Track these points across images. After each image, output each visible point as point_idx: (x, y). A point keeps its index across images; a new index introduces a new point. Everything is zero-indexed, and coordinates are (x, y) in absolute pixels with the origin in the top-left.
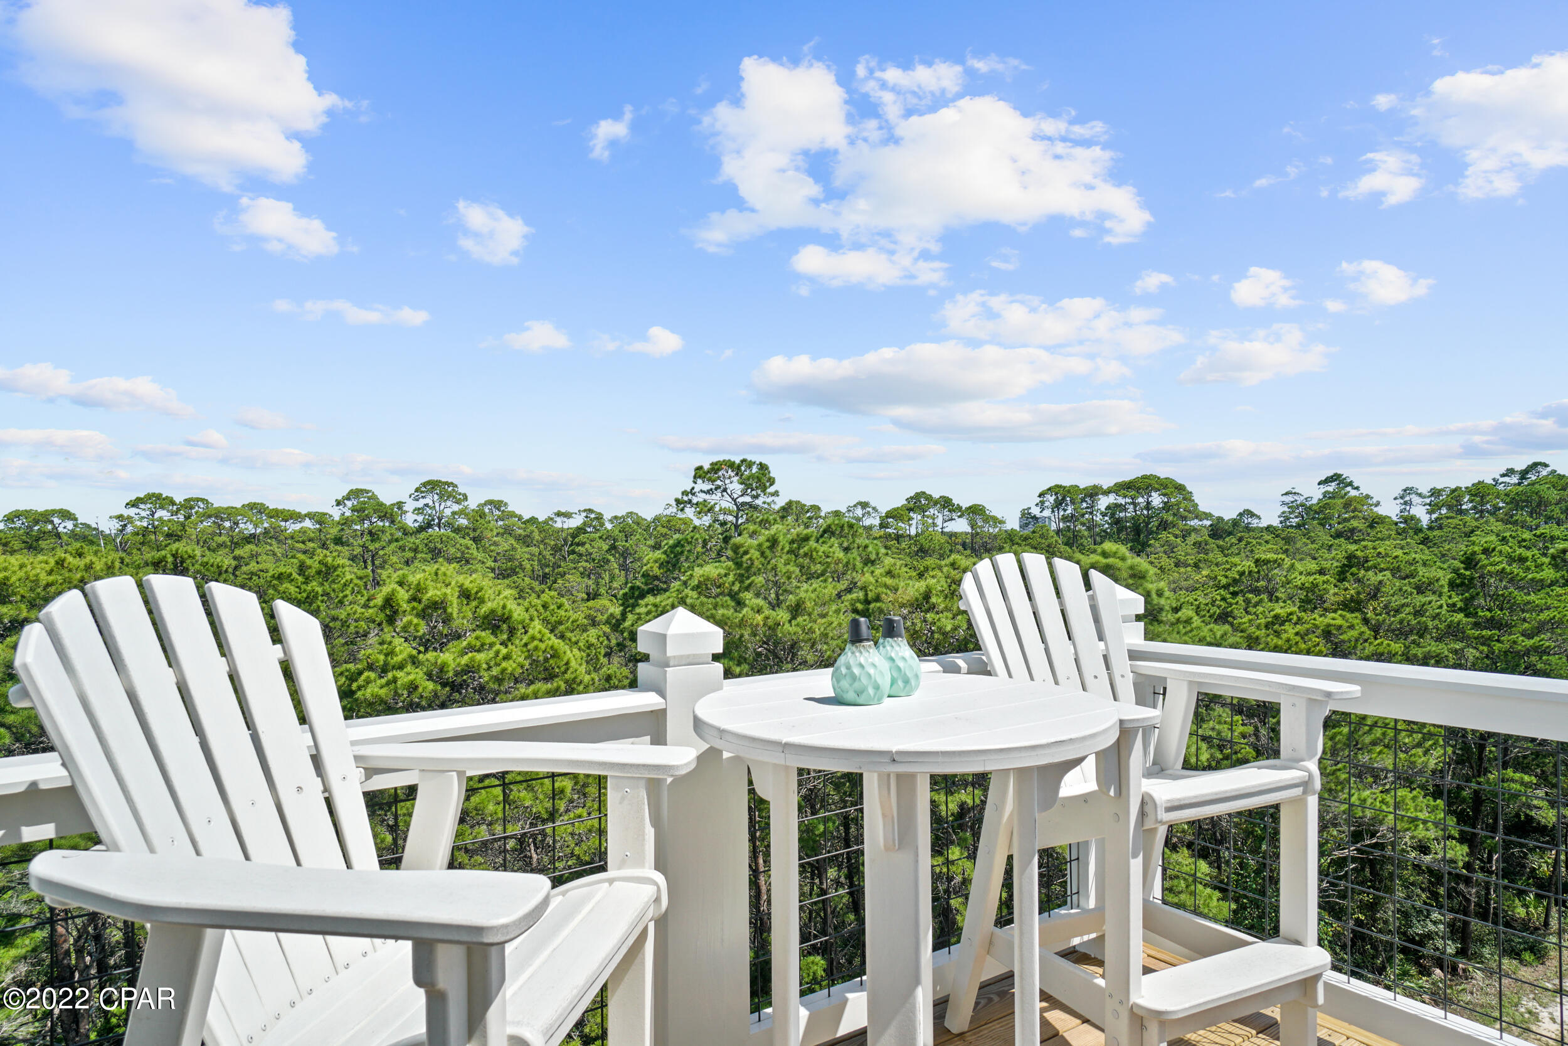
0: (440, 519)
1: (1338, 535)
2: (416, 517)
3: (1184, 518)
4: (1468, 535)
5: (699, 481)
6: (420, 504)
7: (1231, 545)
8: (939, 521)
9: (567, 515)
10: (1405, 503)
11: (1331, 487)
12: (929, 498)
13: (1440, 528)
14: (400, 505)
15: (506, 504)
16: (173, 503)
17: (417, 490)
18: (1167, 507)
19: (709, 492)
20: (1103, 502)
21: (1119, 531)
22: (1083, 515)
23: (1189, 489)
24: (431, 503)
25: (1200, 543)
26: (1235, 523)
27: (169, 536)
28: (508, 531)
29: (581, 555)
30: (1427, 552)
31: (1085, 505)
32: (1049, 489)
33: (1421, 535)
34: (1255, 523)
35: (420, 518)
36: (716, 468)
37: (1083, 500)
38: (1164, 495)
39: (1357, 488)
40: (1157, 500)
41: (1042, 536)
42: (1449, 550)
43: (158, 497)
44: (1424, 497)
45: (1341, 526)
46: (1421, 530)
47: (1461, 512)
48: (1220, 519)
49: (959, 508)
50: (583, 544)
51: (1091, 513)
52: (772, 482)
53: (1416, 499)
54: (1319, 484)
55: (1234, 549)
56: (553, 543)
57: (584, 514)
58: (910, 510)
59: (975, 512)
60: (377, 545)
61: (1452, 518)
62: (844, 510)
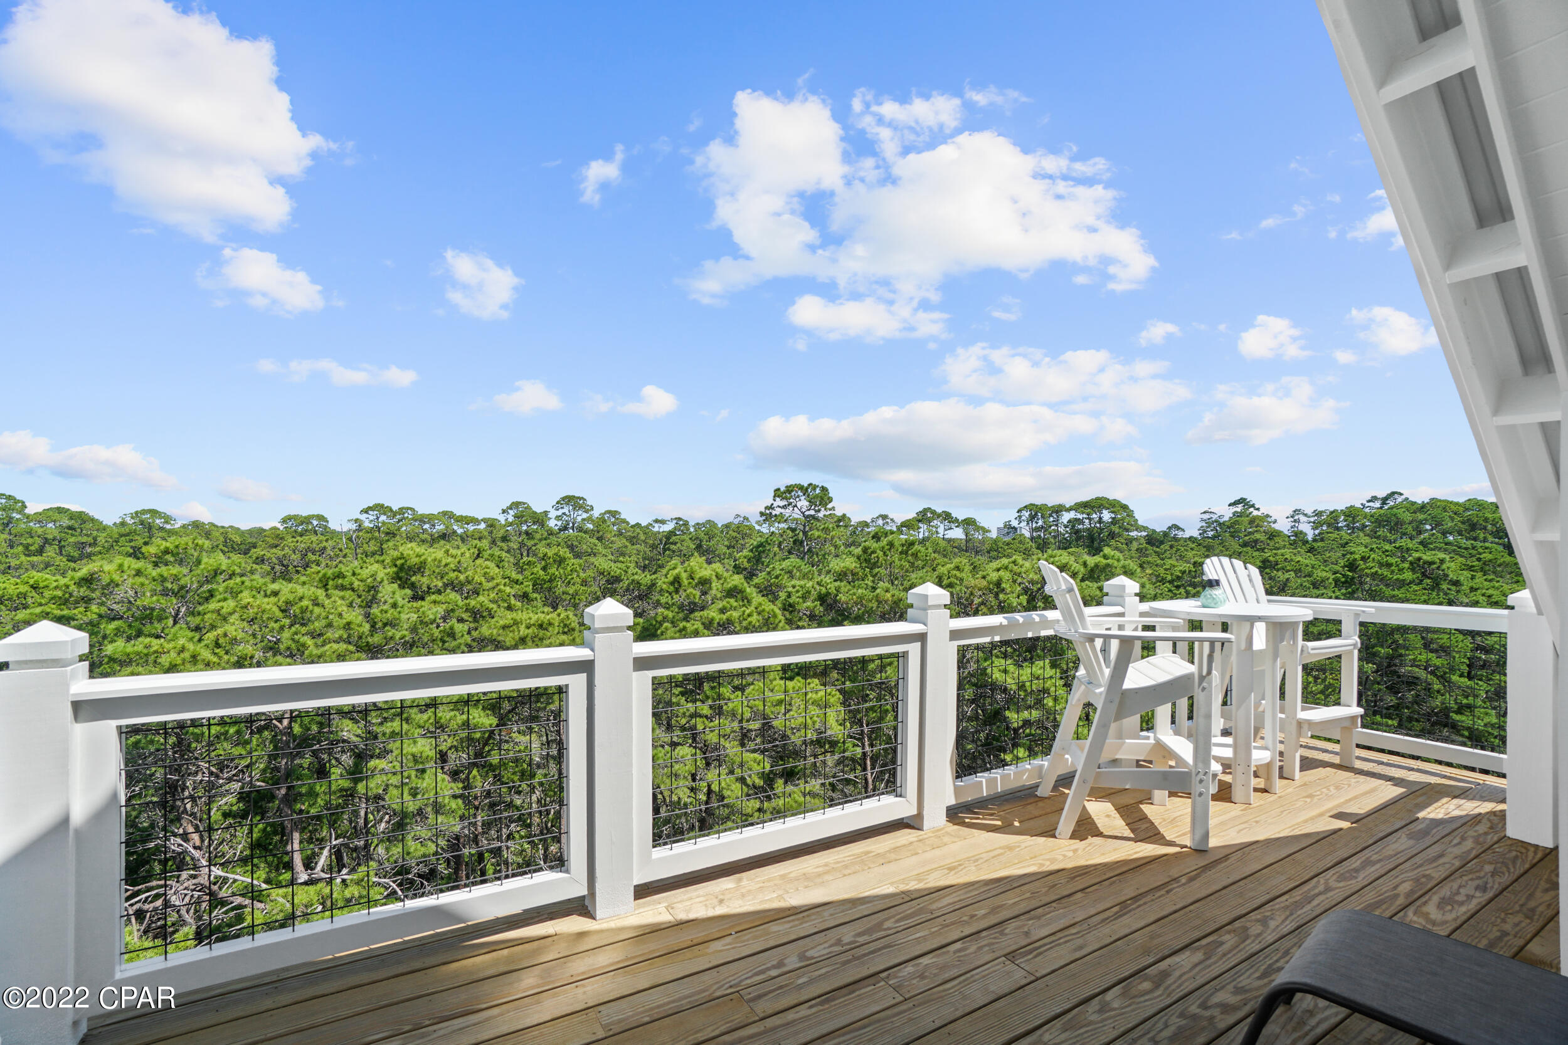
0: (573, 524)
1: (1245, 545)
2: (556, 522)
3: (1127, 530)
4: (1344, 546)
5: (778, 499)
6: (560, 513)
7: (1165, 551)
8: (941, 530)
9: (663, 522)
10: (1295, 521)
11: (1239, 508)
12: (933, 512)
13: (1322, 540)
14: (546, 513)
15: (620, 513)
16: (391, 510)
17: (558, 503)
18: (1114, 521)
19: (784, 507)
20: (1066, 517)
21: (1077, 539)
22: (1050, 526)
23: (1131, 508)
24: (567, 513)
25: (1142, 549)
26: (1165, 534)
27: (387, 534)
28: (620, 534)
29: (674, 552)
30: (1313, 558)
31: (1052, 519)
32: (1026, 507)
33: (1308, 546)
34: (1180, 534)
35: (559, 523)
36: (790, 489)
37: (1051, 515)
38: (1112, 512)
39: (1258, 509)
40: (1107, 516)
41: (1021, 542)
42: (1330, 557)
43: (382, 506)
44: (1309, 517)
45: (1247, 538)
46: (1307, 542)
47: (1338, 529)
48: (1154, 531)
49: (957, 520)
50: (675, 544)
51: (1057, 525)
52: (830, 500)
53: (1303, 518)
54: (1230, 505)
55: (1167, 554)
56: (651, 542)
57: (675, 521)
58: (920, 521)
59: (969, 523)
60: (532, 542)
61: (1331, 533)
62: (869, 521)
